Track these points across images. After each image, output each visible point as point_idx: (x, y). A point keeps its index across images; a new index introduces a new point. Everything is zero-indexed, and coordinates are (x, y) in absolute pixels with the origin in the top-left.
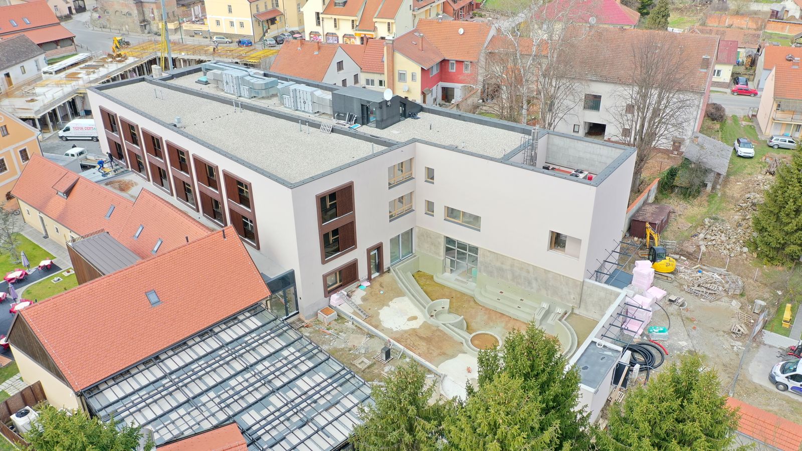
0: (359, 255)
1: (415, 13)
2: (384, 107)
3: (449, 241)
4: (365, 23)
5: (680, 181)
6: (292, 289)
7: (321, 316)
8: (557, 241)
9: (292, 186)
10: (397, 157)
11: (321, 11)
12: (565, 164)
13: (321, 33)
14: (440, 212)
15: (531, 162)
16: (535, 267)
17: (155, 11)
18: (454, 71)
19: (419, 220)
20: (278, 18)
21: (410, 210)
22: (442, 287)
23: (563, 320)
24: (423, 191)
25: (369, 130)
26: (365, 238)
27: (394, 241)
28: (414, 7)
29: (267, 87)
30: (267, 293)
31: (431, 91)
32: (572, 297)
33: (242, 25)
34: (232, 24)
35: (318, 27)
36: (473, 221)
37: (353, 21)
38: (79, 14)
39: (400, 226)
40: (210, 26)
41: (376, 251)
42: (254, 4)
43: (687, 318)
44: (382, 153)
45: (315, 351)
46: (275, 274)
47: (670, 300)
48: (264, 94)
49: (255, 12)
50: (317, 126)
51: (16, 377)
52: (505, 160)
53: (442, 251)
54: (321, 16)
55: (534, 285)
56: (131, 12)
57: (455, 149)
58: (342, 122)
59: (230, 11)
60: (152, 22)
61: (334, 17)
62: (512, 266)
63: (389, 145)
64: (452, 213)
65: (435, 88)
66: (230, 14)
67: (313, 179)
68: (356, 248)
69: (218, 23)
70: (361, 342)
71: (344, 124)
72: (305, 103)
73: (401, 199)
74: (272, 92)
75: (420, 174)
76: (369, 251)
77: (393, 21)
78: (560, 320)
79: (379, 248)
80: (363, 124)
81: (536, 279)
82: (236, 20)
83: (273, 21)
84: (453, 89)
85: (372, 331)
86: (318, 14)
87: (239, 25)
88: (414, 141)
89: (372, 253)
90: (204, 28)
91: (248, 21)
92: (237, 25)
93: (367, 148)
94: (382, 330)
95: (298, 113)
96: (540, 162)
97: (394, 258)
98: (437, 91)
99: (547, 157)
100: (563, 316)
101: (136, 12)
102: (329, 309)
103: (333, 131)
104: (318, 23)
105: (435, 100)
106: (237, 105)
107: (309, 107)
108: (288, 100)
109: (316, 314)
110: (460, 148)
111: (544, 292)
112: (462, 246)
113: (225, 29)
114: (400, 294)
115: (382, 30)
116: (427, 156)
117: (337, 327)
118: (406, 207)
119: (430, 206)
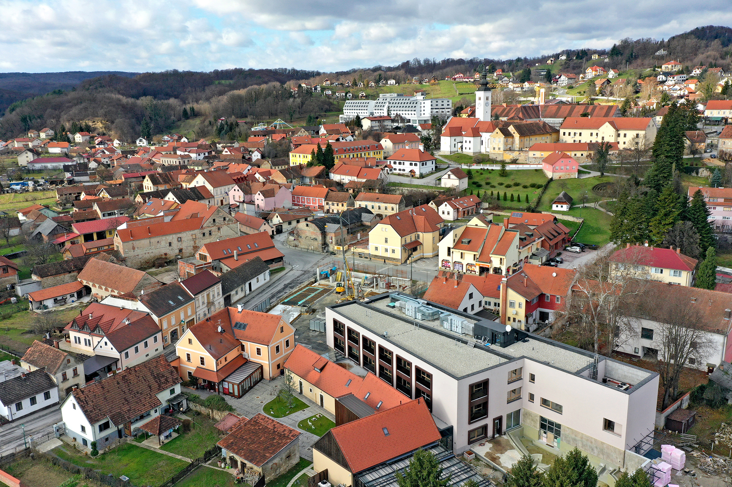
0: (489, 421)
1: (520, 250)
2: (506, 335)
3: (543, 419)
4: (483, 256)
5: (707, 395)
6: (450, 437)
7: (466, 455)
8: (609, 425)
9: (458, 379)
10: (514, 366)
11: (452, 246)
12: (616, 378)
13: (451, 261)
14: (537, 400)
15: (593, 377)
16: (595, 440)
17: (334, 238)
18: (549, 301)
19: (525, 405)
20: (418, 247)
21: (519, 398)
22: (538, 448)
23: (613, 474)
24: (528, 388)
25: (495, 347)
26: (494, 411)
27: (509, 416)
28: (520, 246)
29: (433, 314)
30: (439, 437)
31: (532, 315)
32: (619, 460)
33: (393, 251)
34: (386, 250)
35: (449, 257)
36: (558, 408)
37: (475, 255)
38: (278, 235)
39: (513, 407)
40: (371, 250)
41: (498, 421)
42: (404, 238)
43: (695, 483)
44: (505, 363)
45: (469, 470)
46: (443, 427)
47: (685, 472)
48: (430, 318)
49: (403, 243)
50: (466, 343)
51: (309, 467)
52: (578, 374)
53: (538, 425)
54: (451, 250)
55: (596, 451)
56: (317, 238)
57: (548, 364)
58: (480, 341)
59: (386, 241)
60: (330, 245)
61: (461, 251)
62: (582, 438)
63: (510, 359)
64: (545, 402)
65: (534, 312)
66: (386, 244)
67: (468, 376)
68: (487, 417)
69: (376, 249)
70: (489, 472)
71: (481, 342)
72: (457, 327)
73: (514, 391)
74: (435, 317)
75: (527, 377)
76: (494, 420)
77: (504, 257)
78: (611, 474)
79: (500, 419)
80: (492, 344)
81: (597, 448)
82: (390, 247)
83: (415, 249)
84: (548, 314)
85: (496, 467)
86: (449, 249)
87: (391, 251)
88: (523, 357)
89: (496, 422)
90: (366, 251)
91: (398, 249)
92: (390, 251)
93: (497, 360)
94: (502, 467)
95: (452, 333)
96: (600, 376)
97: (508, 427)
98: (536, 314)
99: (606, 373)
100: (612, 472)
101: (321, 238)
102: (470, 453)
103: (475, 347)
104: (449, 254)
105: (534, 320)
106: (416, 325)
107: (459, 330)
108: (446, 325)
109: (463, 454)
110: (551, 364)
111: (601, 456)
112: (551, 423)
113: (381, 253)
114: (512, 448)
115: (496, 261)
116: (531, 367)
117: (475, 463)
118: (517, 396)
119: (532, 397)
